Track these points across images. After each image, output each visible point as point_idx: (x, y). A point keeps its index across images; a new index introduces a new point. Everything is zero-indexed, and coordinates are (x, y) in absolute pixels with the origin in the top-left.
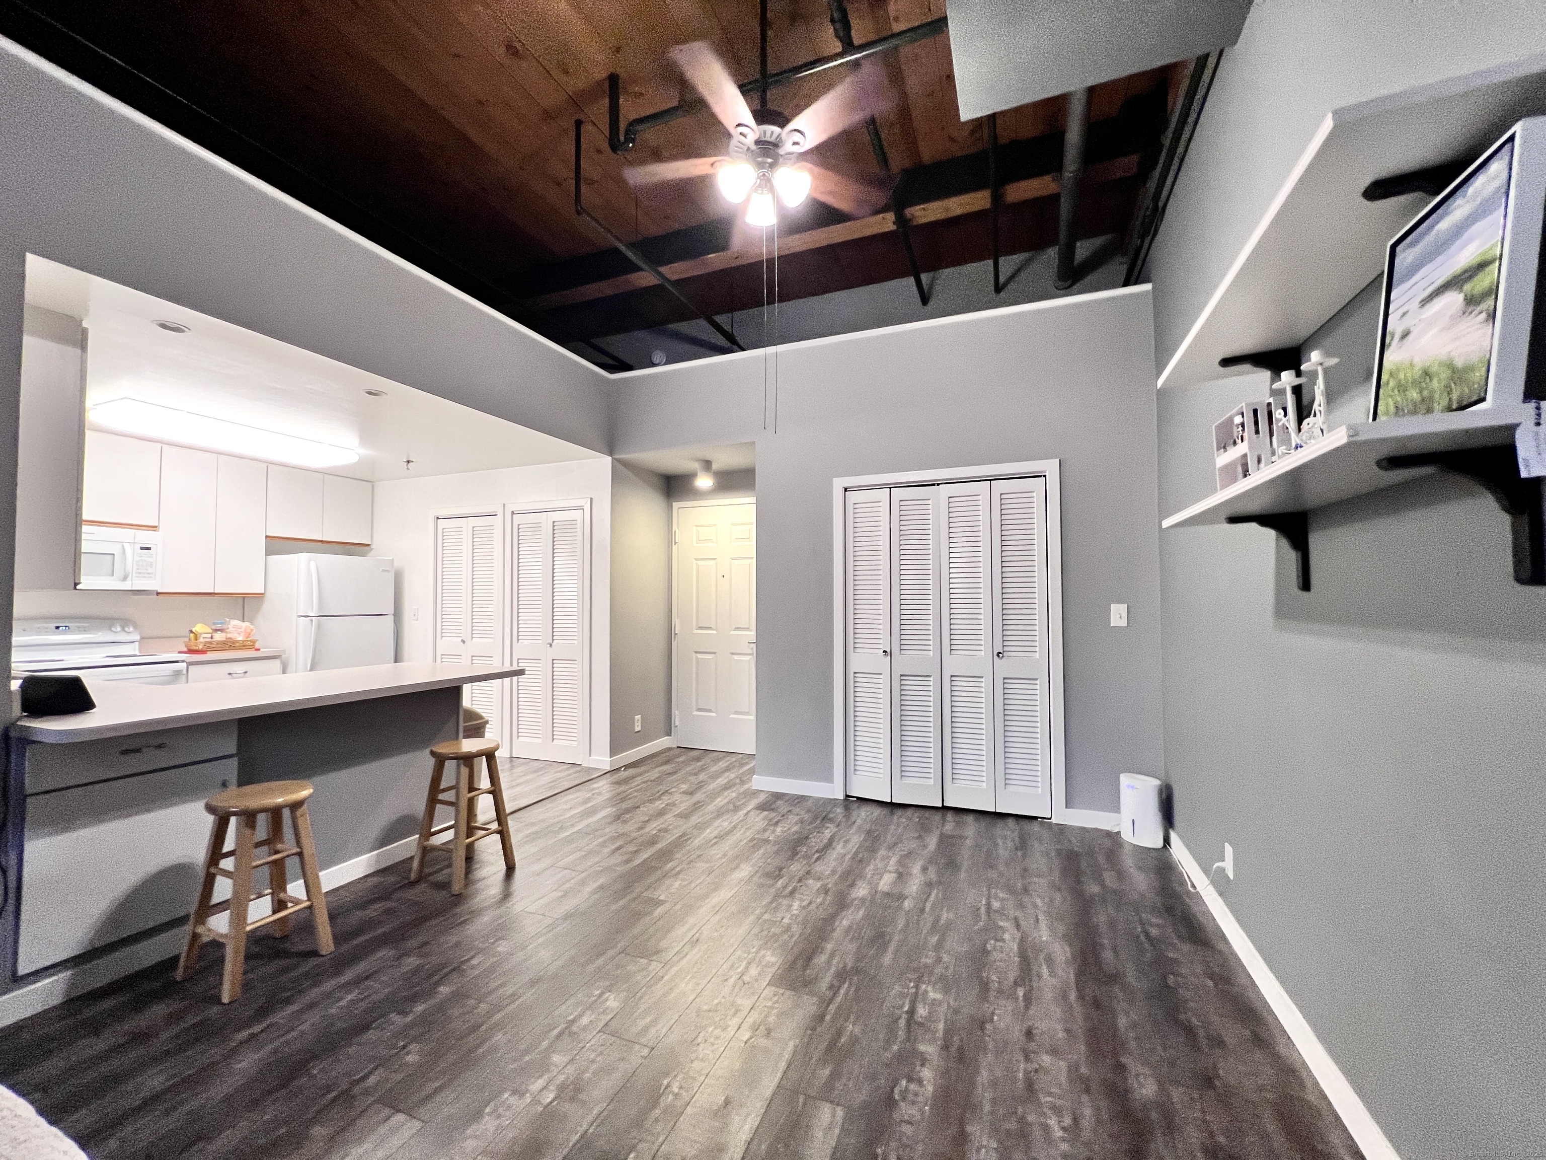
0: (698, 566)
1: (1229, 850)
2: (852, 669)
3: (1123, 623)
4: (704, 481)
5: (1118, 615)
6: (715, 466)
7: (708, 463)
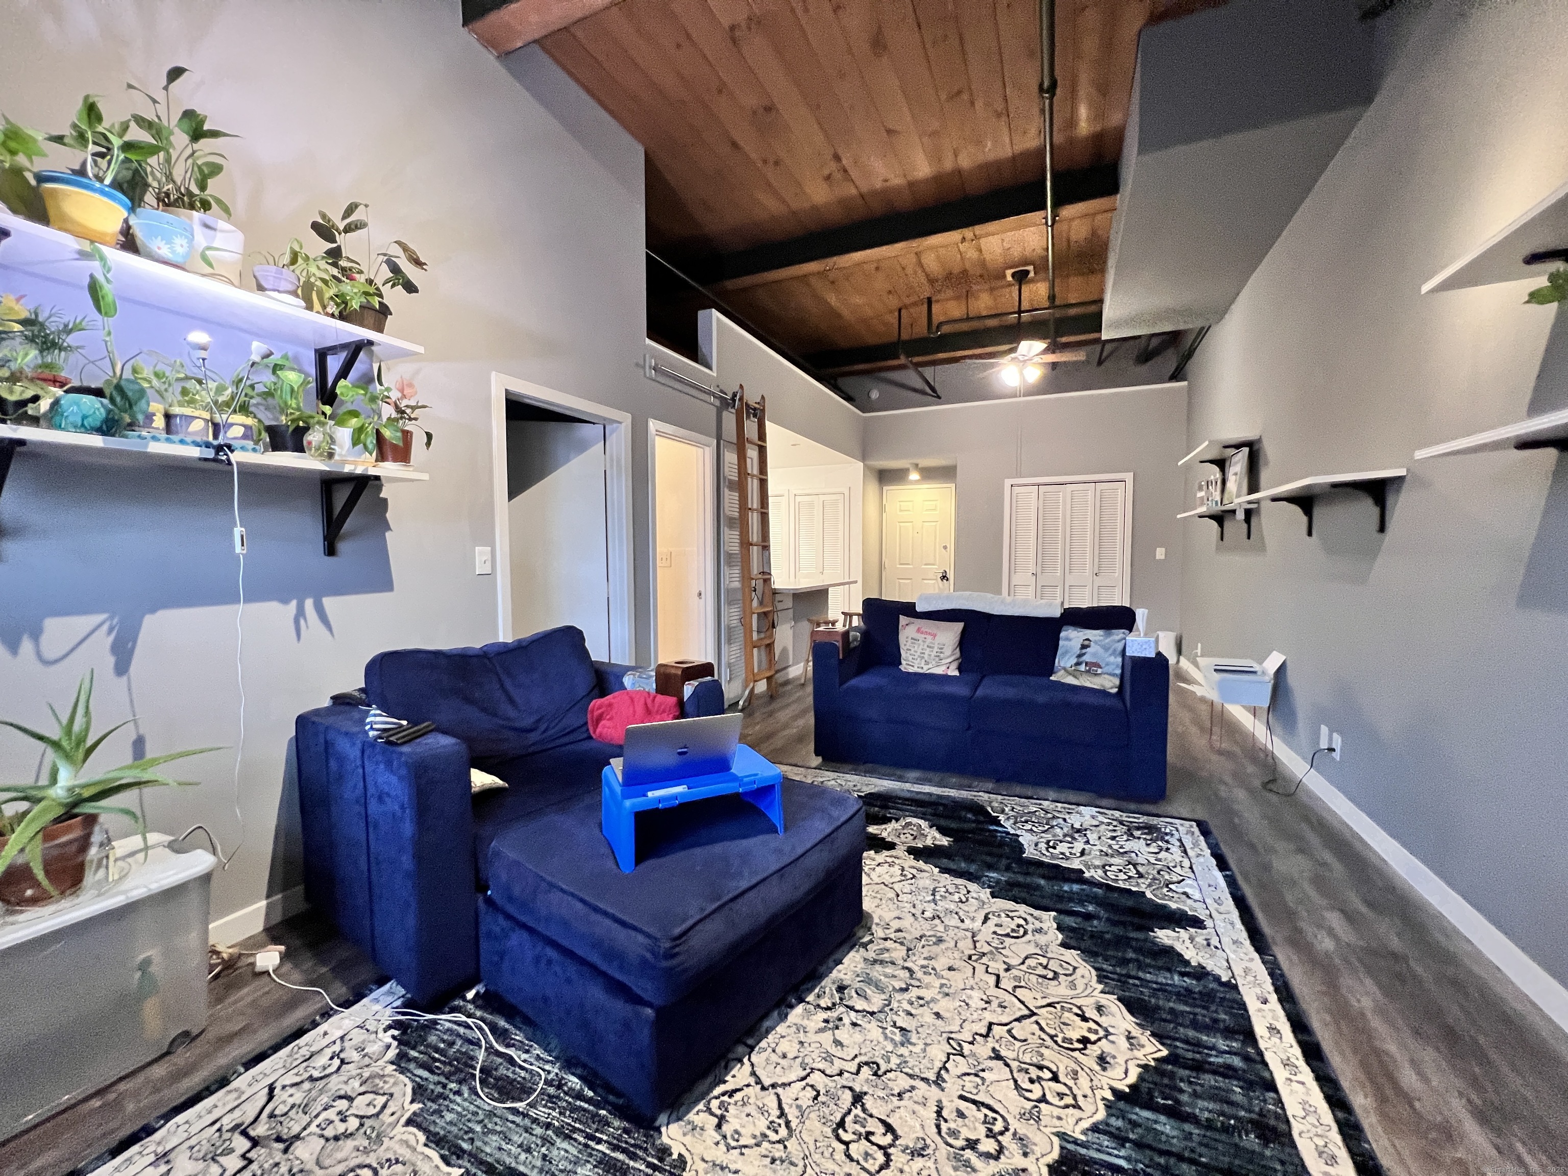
0: (900, 527)
1: (1199, 645)
2: (1013, 583)
3: (1163, 557)
4: (914, 476)
5: (1160, 553)
6: (920, 466)
7: (917, 465)
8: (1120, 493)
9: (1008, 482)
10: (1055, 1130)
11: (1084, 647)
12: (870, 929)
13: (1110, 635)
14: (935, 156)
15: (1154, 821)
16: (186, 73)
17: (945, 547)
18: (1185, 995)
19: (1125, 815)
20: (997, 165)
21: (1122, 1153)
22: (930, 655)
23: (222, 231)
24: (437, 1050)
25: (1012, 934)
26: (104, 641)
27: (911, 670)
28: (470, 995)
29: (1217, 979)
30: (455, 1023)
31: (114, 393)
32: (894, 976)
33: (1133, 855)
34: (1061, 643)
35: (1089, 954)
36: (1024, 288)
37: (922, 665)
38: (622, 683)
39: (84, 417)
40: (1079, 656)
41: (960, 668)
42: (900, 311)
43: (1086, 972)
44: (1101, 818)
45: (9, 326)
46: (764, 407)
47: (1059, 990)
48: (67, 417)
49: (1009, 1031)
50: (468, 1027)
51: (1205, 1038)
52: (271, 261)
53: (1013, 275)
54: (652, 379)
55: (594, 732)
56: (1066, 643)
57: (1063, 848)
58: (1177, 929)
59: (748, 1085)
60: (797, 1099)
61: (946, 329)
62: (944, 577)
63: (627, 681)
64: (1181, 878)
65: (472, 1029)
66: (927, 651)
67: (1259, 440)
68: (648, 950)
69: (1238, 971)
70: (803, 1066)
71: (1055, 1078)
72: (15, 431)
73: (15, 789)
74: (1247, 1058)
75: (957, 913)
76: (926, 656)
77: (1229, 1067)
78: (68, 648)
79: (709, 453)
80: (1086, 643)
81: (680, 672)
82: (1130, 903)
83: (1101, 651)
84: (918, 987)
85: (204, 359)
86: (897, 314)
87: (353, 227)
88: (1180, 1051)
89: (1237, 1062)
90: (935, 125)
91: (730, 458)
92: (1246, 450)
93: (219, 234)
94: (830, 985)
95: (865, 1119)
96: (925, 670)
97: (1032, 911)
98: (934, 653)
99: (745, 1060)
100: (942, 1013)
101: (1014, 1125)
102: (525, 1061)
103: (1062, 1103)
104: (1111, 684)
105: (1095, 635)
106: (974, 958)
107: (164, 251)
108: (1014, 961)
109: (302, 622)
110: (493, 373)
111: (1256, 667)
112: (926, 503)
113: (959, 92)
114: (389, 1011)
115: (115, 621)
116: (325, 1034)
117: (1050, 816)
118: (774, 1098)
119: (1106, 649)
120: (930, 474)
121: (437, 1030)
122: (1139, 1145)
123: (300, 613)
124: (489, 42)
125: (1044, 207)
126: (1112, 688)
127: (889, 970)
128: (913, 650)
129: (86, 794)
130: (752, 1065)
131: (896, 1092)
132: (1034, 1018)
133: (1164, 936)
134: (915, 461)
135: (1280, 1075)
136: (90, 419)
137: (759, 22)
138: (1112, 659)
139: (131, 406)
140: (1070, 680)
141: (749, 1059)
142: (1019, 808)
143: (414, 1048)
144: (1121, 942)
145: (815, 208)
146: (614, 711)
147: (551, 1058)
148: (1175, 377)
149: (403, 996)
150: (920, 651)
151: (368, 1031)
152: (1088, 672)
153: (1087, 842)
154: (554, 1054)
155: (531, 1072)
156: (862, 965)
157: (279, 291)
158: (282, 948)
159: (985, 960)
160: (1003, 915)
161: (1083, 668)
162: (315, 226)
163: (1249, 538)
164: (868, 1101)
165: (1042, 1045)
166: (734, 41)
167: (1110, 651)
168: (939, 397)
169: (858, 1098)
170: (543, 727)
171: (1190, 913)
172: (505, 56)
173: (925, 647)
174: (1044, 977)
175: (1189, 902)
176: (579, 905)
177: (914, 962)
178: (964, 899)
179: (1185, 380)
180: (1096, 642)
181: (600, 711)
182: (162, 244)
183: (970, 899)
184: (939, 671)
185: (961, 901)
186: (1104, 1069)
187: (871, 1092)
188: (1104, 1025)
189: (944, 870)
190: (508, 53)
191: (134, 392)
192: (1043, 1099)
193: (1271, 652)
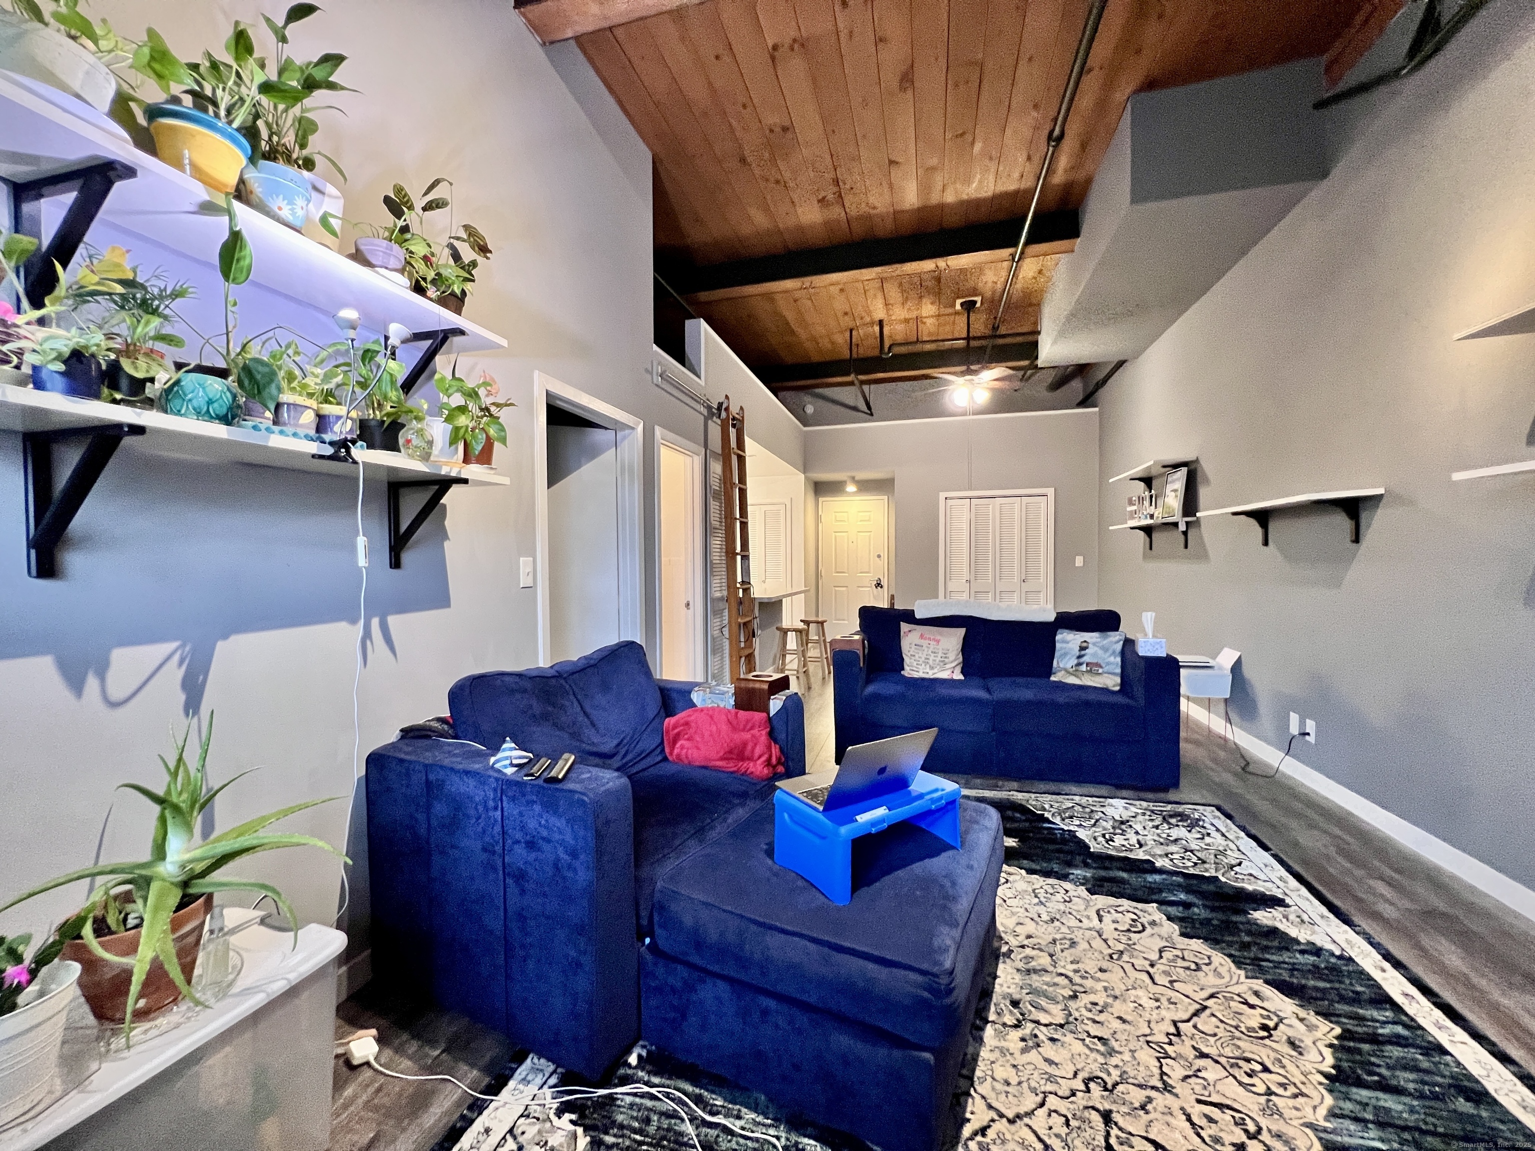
0: (836, 536)
2: (949, 589)
3: (1081, 565)
4: (851, 488)
5: (1079, 561)
6: (857, 478)
7: (853, 478)
8: (1044, 505)
9: (943, 495)
10: (1301, 1121)
11: (1082, 649)
12: (1001, 938)
13: (1105, 638)
14: (925, 188)
15: (1180, 808)
16: (318, 12)
17: (879, 556)
18: (1315, 971)
19: (1151, 804)
20: (976, 204)
21: (1372, 1134)
22: (934, 660)
23: (330, 196)
24: (635, 1131)
25: (1133, 929)
26: (175, 674)
27: (916, 675)
28: (633, 1060)
29: (1332, 954)
30: (635, 1095)
31: (242, 374)
32: (1055, 984)
33: (1184, 842)
34: (1058, 645)
35: (1213, 941)
36: (973, 317)
37: (928, 670)
38: (691, 700)
39: (210, 402)
40: (1079, 657)
41: (962, 672)
42: (851, 331)
43: (1219, 959)
44: (1133, 809)
45: (109, 287)
46: (743, 417)
47: (1209, 980)
48: (190, 400)
49: (1195, 1027)
50: (653, 1097)
51: (1361, 1011)
52: (376, 235)
53: (962, 304)
54: (657, 385)
55: (671, 754)
56: (1064, 645)
57: (1119, 840)
58: (1269, 910)
59: (993, 1120)
60: (1050, 1128)
61: (897, 350)
62: (879, 584)
63: (695, 697)
64: (1238, 861)
65: (660, 1100)
66: (932, 658)
67: (1197, 461)
68: (925, 989)
69: (1344, 945)
70: (1034, 1091)
71: (1266, 1069)
72: (139, 415)
73: (122, 871)
74: (1406, 1026)
75: (1070, 913)
76: (931, 662)
77: (1398, 1036)
78: (134, 687)
79: (698, 461)
80: (1085, 645)
81: (766, 686)
82: (1212, 888)
83: (1100, 652)
84: (1085, 992)
85: (352, 340)
86: (848, 333)
87: (434, 205)
88: (1349, 1027)
89: (1399, 1029)
90: (934, 161)
91: (717, 468)
92: (1184, 470)
93: (326, 199)
94: (1003, 1001)
95: (1127, 1138)
96: (931, 675)
97: (1134, 904)
98: (939, 659)
99: (972, 1092)
100: (1125, 1017)
101: (1264, 1123)
102: (743, 1128)
103: (1288, 1093)
104: (1113, 683)
105: (1092, 637)
106: (1115, 957)
107: (285, 213)
108: (1154, 956)
109: (368, 643)
110: (536, 373)
111: (1212, 663)
112: (861, 514)
113: (962, 135)
114: (548, 1092)
115: (187, 649)
116: (487, 1131)
117: (1088, 810)
118: (1026, 1129)
119: (1105, 649)
120: (867, 486)
121: (619, 1106)
122: (1381, 1125)
123: (367, 634)
124: (536, 27)
125: (1015, 245)
126: (1114, 686)
127: (1047, 978)
128: (917, 656)
129: (199, 867)
130: (983, 1097)
131: (1137, 1105)
132: (1208, 1012)
133: (1263, 917)
134: (853, 474)
135: (1443, 1039)
136: (216, 405)
137: (803, 45)
138: (1112, 659)
139: (259, 392)
140: (1072, 680)
141: (975, 1090)
142: (1057, 805)
143: (607, 1133)
144: (1229, 927)
145: (800, 229)
146: (692, 731)
147: (769, 1121)
148: (1083, 403)
149: (554, 1072)
150: (924, 656)
151: (538, 1119)
152: (1090, 671)
153: (1137, 833)
154: (771, 1116)
155: (757, 1140)
156: (1018, 977)
157: (386, 268)
158: (374, 1032)
159: (1125, 957)
160: (1112, 911)
161: (1084, 668)
162: (387, 200)
163: (1186, 547)
164: (1116, 1117)
165: (1233, 1038)
166: (773, 59)
167: (1110, 651)
168: (872, 414)
169: (1107, 1116)
170: (623, 751)
171: (1268, 893)
172: (549, 43)
173: (930, 652)
174: (1188, 968)
175: (1260, 882)
176: (812, 947)
177: (1064, 967)
178: (1068, 899)
179: (1096, 406)
180: (1094, 644)
181: (676, 731)
182: (283, 204)
183: (1073, 898)
184: (944, 675)
185: (1065, 901)
186: (1301, 1054)
187: (1115, 1110)
188: (1273, 1010)
189: (1030, 872)
190: (552, 43)
191: (264, 376)
192: (1269, 1092)
193: (1222, 649)
